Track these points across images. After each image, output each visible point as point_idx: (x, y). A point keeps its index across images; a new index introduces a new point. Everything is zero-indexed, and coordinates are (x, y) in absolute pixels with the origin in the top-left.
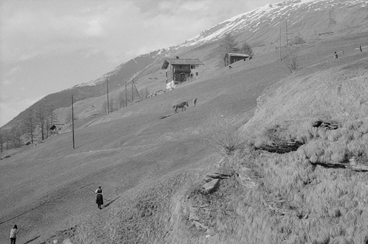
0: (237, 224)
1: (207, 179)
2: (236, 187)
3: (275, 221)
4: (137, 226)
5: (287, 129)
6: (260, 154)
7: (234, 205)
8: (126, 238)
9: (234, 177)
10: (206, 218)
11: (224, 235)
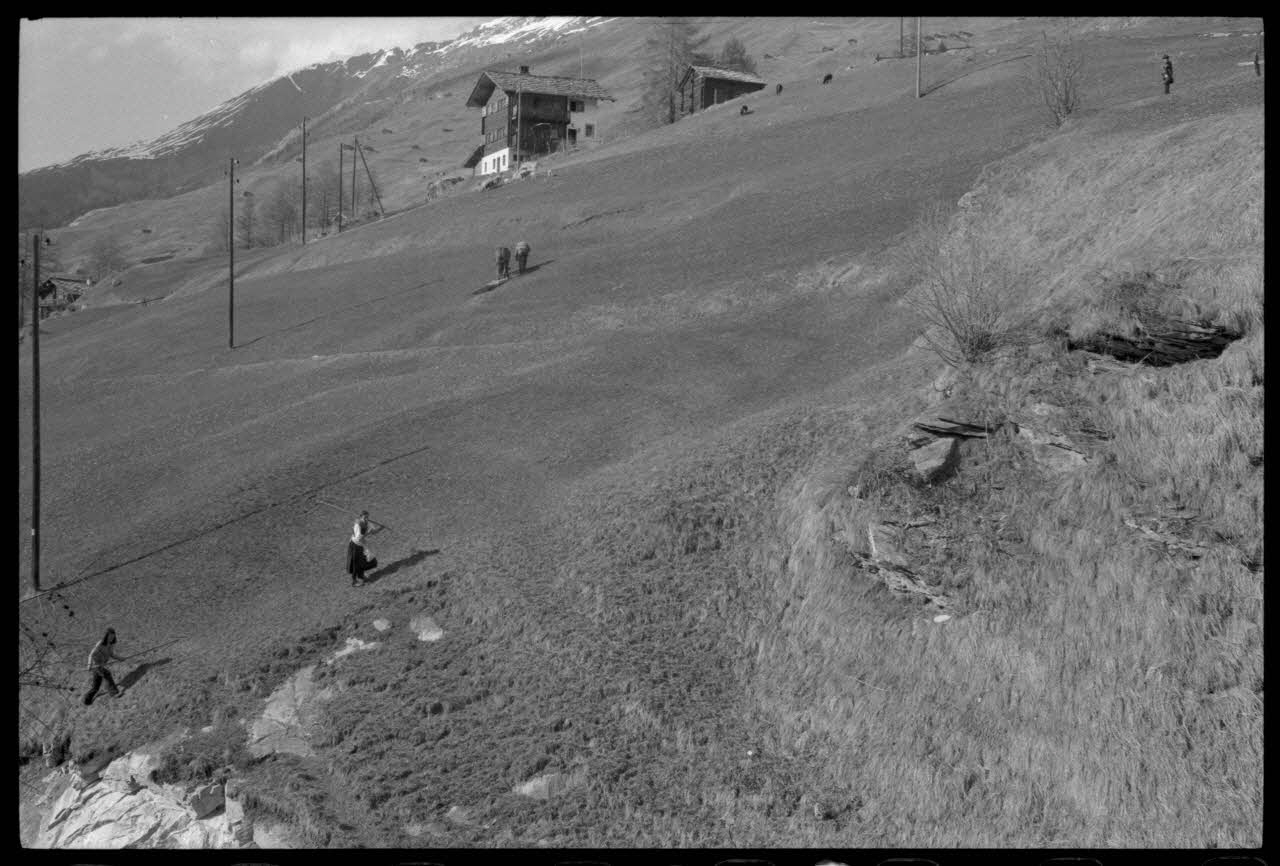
0: (1042, 583)
1: (913, 436)
2: (1017, 465)
3: (1176, 576)
4: (677, 580)
5: (1179, 287)
6: (1086, 363)
7: (1021, 521)
8: (646, 620)
9: (1006, 433)
10: (932, 561)
11: (1002, 614)
